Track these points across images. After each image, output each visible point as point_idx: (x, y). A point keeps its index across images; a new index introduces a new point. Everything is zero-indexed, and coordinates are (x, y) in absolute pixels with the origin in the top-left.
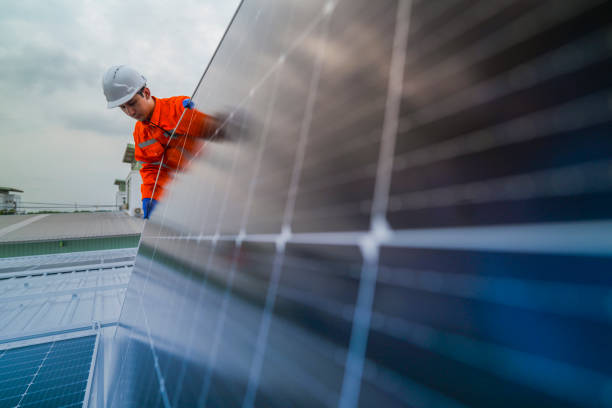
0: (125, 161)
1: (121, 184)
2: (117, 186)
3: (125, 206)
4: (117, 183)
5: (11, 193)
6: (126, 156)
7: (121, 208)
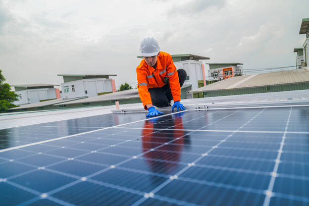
0: (301, 33)
1: (299, 51)
2: (296, 53)
3: (304, 65)
4: (296, 50)
5: (238, 65)
6: (301, 29)
7: (300, 68)
